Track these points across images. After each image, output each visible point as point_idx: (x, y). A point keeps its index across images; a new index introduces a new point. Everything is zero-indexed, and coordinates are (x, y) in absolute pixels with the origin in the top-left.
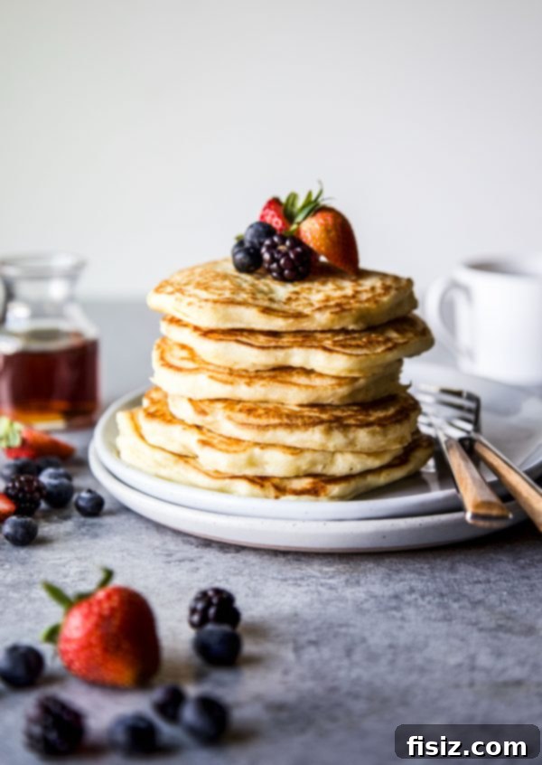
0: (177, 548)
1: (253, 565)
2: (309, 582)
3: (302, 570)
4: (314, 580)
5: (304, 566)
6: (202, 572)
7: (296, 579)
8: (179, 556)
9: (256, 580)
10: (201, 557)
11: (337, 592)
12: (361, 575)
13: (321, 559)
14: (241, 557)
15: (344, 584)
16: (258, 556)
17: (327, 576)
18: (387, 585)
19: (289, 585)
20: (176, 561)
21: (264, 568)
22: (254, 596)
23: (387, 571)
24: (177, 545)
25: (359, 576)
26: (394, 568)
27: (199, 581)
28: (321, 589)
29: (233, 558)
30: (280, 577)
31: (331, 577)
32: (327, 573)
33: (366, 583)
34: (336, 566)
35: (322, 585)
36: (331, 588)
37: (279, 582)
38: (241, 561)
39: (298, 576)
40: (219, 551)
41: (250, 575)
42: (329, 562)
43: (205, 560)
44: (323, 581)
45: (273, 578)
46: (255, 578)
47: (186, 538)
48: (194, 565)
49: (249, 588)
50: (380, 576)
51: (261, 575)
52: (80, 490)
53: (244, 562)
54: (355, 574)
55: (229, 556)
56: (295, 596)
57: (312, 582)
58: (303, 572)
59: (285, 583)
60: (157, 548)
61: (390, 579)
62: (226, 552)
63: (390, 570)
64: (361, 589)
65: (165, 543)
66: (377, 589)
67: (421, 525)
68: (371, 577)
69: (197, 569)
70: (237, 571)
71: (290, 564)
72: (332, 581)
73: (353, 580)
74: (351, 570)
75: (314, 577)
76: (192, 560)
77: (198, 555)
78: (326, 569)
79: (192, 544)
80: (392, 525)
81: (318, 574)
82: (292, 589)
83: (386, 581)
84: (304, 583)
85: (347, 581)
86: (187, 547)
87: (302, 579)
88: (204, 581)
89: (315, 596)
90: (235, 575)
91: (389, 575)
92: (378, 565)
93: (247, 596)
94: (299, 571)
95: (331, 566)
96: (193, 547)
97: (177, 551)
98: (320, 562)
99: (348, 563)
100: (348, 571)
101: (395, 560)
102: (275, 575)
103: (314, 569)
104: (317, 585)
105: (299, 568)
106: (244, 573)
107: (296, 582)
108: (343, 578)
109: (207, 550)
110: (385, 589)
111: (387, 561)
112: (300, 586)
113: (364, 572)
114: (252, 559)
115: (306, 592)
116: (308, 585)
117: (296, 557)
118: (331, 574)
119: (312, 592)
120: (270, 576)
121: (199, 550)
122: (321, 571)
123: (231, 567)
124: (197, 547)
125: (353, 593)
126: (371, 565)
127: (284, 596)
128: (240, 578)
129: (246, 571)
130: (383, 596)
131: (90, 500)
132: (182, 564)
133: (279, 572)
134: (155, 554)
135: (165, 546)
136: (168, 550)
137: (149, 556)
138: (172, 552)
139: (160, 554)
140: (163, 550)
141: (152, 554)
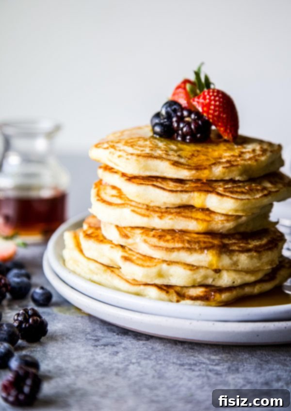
0: (102, 335)
1: (159, 351)
2: (200, 368)
3: (195, 357)
4: (204, 366)
5: (196, 354)
6: (121, 355)
7: (190, 365)
8: (104, 341)
9: (161, 364)
10: (120, 343)
11: (222, 377)
12: (240, 364)
13: (209, 349)
14: (150, 344)
15: (227, 371)
16: (162, 344)
17: (214, 363)
18: (259, 373)
19: (185, 369)
20: (102, 345)
21: (166, 354)
22: (159, 378)
23: (259, 361)
24: (103, 332)
25: (238, 364)
26: (264, 359)
27: (118, 363)
28: (209, 374)
29: (144, 344)
30: (179, 362)
31: (217, 365)
32: (213, 360)
33: (243, 371)
34: (220, 355)
35: (210, 371)
36: (218, 373)
37: (178, 367)
38: (150, 347)
39: (192, 362)
40: (134, 338)
41: (156, 359)
42: (215, 351)
43: (123, 345)
44: (211, 367)
45: (174, 363)
46: (160, 362)
47: (110, 327)
48: (115, 349)
49: (155, 371)
50: (254, 365)
51: (164, 360)
52: (36, 286)
53: (152, 349)
54: (235, 363)
55: (141, 342)
56: (190, 379)
57: (203, 368)
58: (196, 359)
59: (183, 367)
60: (89, 333)
61: (262, 369)
62: (139, 340)
63: (262, 360)
64: (239, 375)
65: (94, 330)
66: (252, 376)
67: (285, 327)
68: (248, 366)
69: (117, 353)
70: (146, 356)
71: (186, 351)
72: (218, 368)
73: (233, 368)
74: (231, 359)
75: (204, 363)
76: (113, 345)
77: (118, 341)
78: (213, 357)
79: (114, 332)
80: (264, 327)
81: (208, 362)
82: (187, 373)
83: (259, 369)
84: (197, 368)
85: (229, 368)
86: (110, 334)
87: (195, 364)
88: (122, 363)
89: (205, 379)
90: (145, 359)
91: (261, 364)
92: (252, 356)
93: (153, 377)
94: (192, 358)
95: (216, 355)
96: (115, 334)
97: (103, 337)
98: (208, 351)
99: (229, 353)
100: (229, 360)
101: (264, 352)
102: (175, 360)
103: (203, 357)
104: (206, 370)
105: (192, 355)
106: (152, 358)
107: (191, 367)
108: (226, 365)
109: (125, 337)
110: (258, 376)
111: (259, 352)
112: (193, 370)
113: (242, 361)
114: (158, 346)
115: (198, 376)
116: (200, 370)
117: (190, 346)
118: (217, 361)
119: (203, 377)
120: (171, 361)
121: (120, 337)
122: (209, 359)
123: (142, 352)
124: (118, 334)
125: (234, 379)
126: (246, 356)
127: (181, 379)
128: (149, 361)
129: (154, 356)
130: (257, 383)
131: (42, 294)
132: (106, 348)
133: (178, 358)
134: (87, 339)
135: (94, 332)
136: (96, 336)
137: (82, 340)
138: (100, 338)
139: (90, 339)
140: (93, 336)
141: (84, 339)
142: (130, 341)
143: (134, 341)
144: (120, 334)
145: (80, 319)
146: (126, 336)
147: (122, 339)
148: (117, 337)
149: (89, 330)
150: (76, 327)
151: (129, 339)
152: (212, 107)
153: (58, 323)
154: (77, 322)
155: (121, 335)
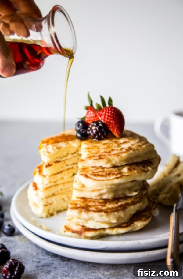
1: (75, 269)
3: (95, 273)
5: (96, 271)
6: (52, 274)
10: (52, 264)
13: (104, 266)
14: (70, 263)
17: (107, 278)
20: (41, 266)
21: (79, 272)
24: (43, 256)
30: (86, 278)
32: (106, 276)
34: (111, 271)
38: (70, 266)
40: (61, 259)
41: (72, 276)
42: (108, 268)
43: (54, 266)
48: (49, 269)
54: (119, 277)
55: (65, 263)
58: (96, 275)
60: (34, 257)
65: (38, 254)
67: (148, 256)
69: (50, 271)
70: (67, 274)
71: (91, 269)
76: (48, 266)
77: (51, 262)
78: (106, 273)
81: (103, 277)
86: (47, 257)
92: (129, 271)
95: (108, 271)
96: (50, 256)
97: (42, 259)
98: (104, 268)
100: (116, 275)
102: (84, 277)
103: (100, 273)
113: (123, 275)
114: (74, 265)
117: (93, 264)
118: (108, 276)
120: (81, 277)
122: (103, 275)
123: (65, 271)
129: (71, 274)
132: (44, 268)
133: (85, 275)
134: (33, 261)
135: (38, 256)
136: (39, 259)
137: (30, 262)
138: (41, 260)
139: (35, 261)
140: (36, 259)
141: (31, 261)
142: (58, 262)
143: (61, 262)
144: (53, 256)
145: (30, 245)
146: (56, 258)
147: (53, 260)
148: (51, 259)
149: (35, 254)
150: (28, 252)
151: (58, 261)
152: (107, 117)
153: (17, 249)
154: (28, 248)
155: (53, 258)
